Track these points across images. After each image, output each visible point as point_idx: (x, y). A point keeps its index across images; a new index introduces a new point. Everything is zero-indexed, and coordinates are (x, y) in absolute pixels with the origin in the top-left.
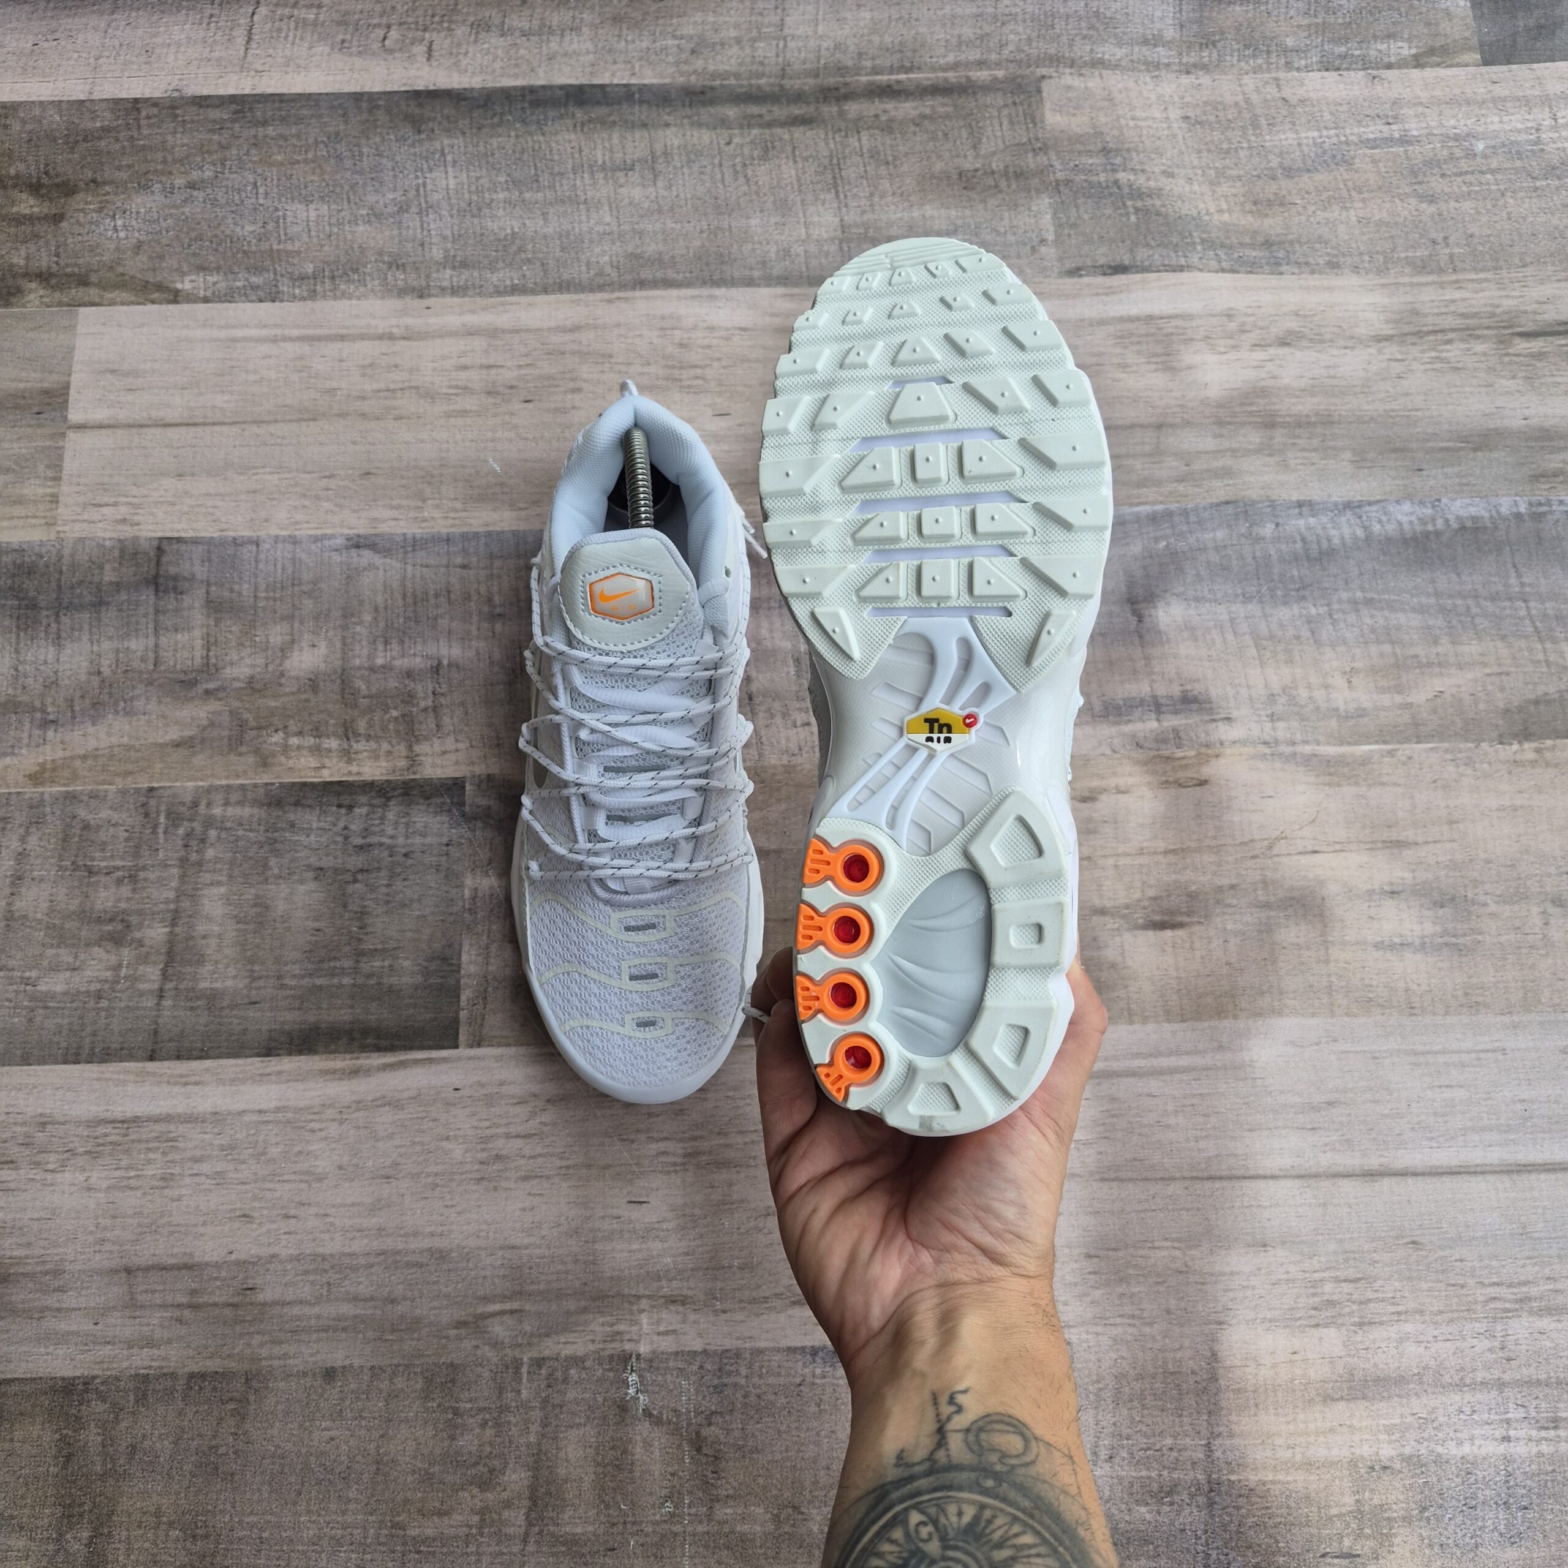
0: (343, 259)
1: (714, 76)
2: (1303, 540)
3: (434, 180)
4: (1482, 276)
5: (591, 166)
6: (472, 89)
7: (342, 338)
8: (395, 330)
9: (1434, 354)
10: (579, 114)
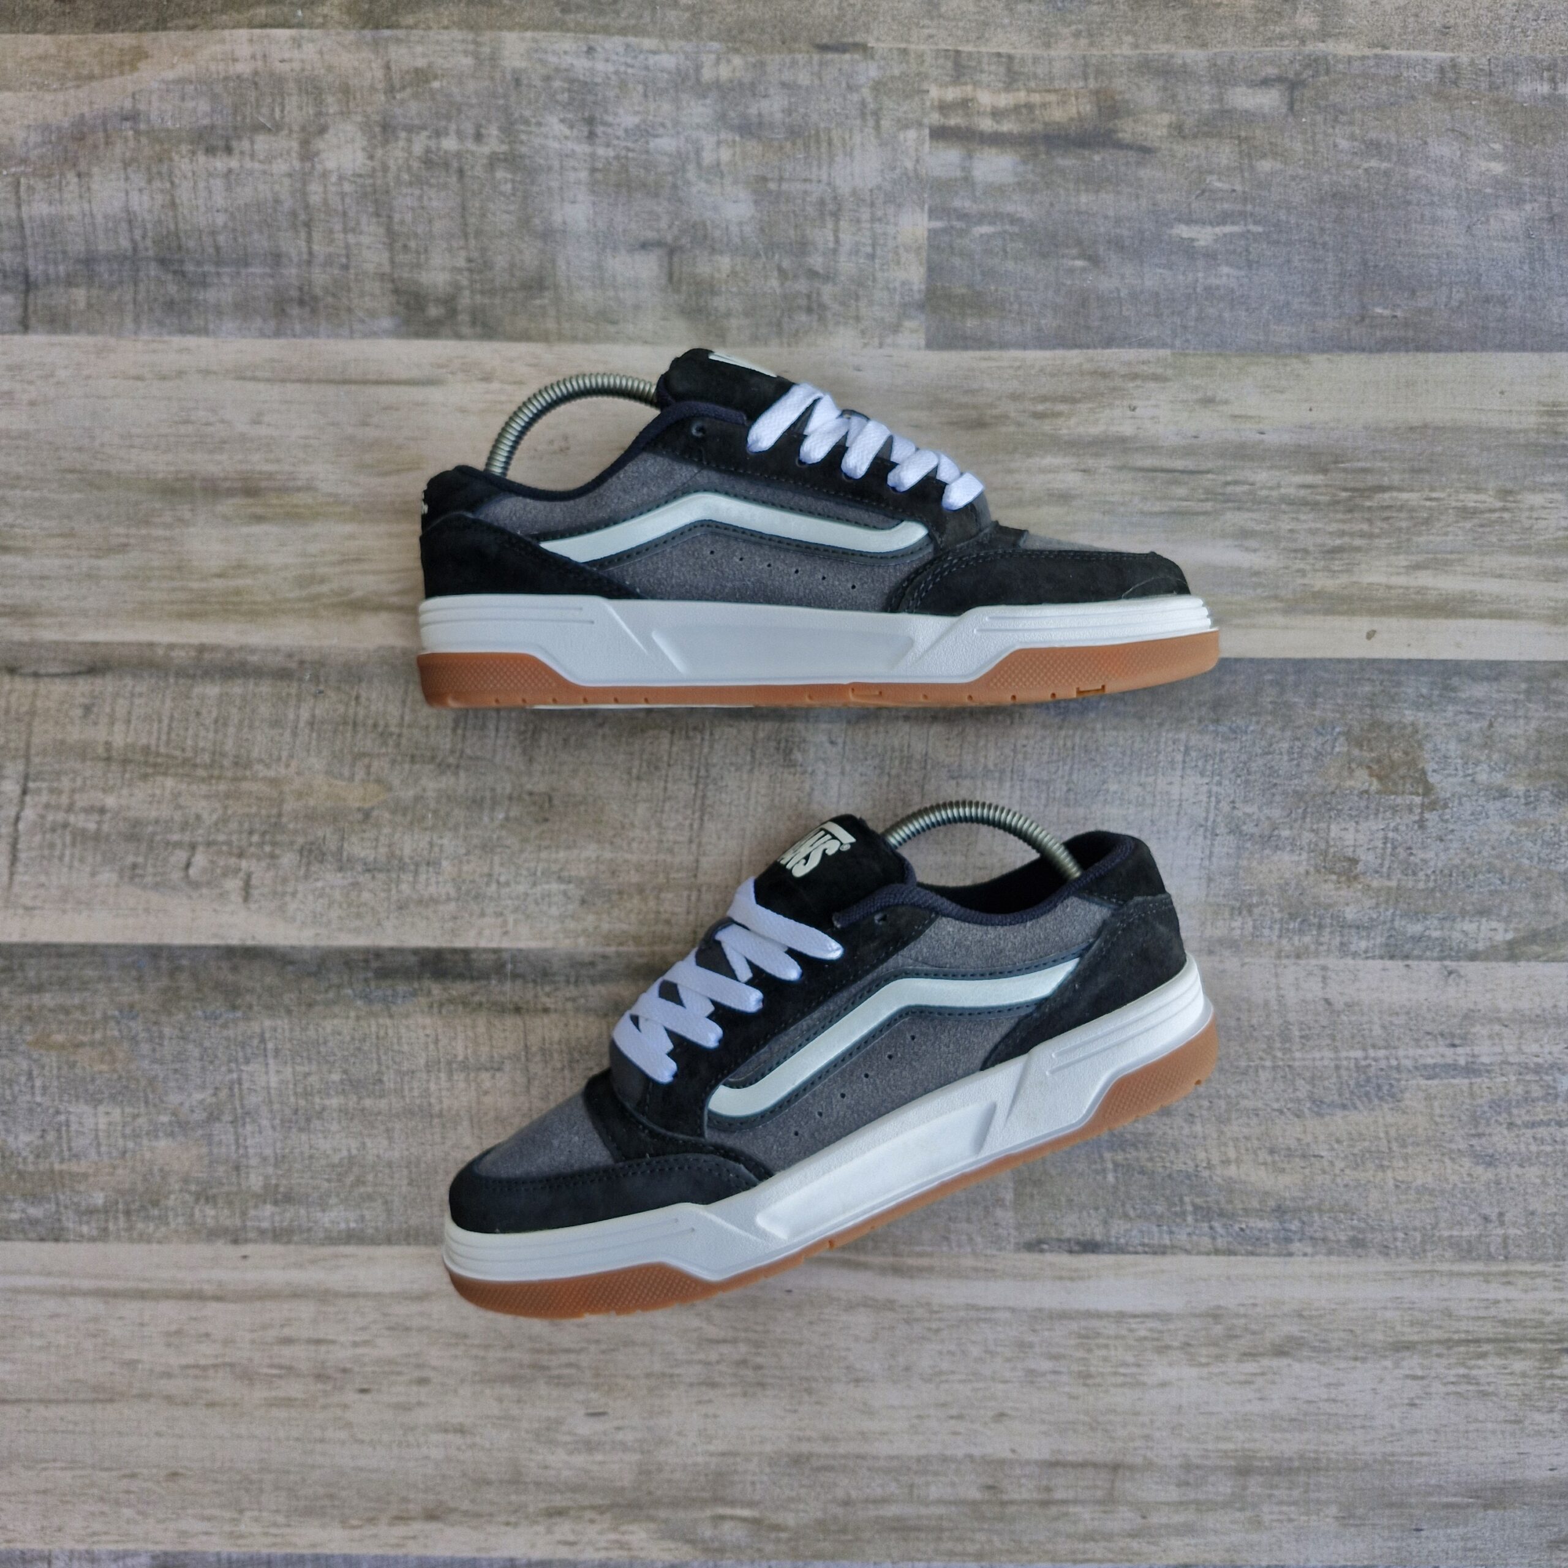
0: (140, 1187)
1: (608, 939)
3: (252, 1075)
4: (1540, 1267)
5: (449, 1063)
6: (300, 949)
7: (142, 1295)
8: (206, 1287)
9: (1462, 1371)
10: (436, 989)
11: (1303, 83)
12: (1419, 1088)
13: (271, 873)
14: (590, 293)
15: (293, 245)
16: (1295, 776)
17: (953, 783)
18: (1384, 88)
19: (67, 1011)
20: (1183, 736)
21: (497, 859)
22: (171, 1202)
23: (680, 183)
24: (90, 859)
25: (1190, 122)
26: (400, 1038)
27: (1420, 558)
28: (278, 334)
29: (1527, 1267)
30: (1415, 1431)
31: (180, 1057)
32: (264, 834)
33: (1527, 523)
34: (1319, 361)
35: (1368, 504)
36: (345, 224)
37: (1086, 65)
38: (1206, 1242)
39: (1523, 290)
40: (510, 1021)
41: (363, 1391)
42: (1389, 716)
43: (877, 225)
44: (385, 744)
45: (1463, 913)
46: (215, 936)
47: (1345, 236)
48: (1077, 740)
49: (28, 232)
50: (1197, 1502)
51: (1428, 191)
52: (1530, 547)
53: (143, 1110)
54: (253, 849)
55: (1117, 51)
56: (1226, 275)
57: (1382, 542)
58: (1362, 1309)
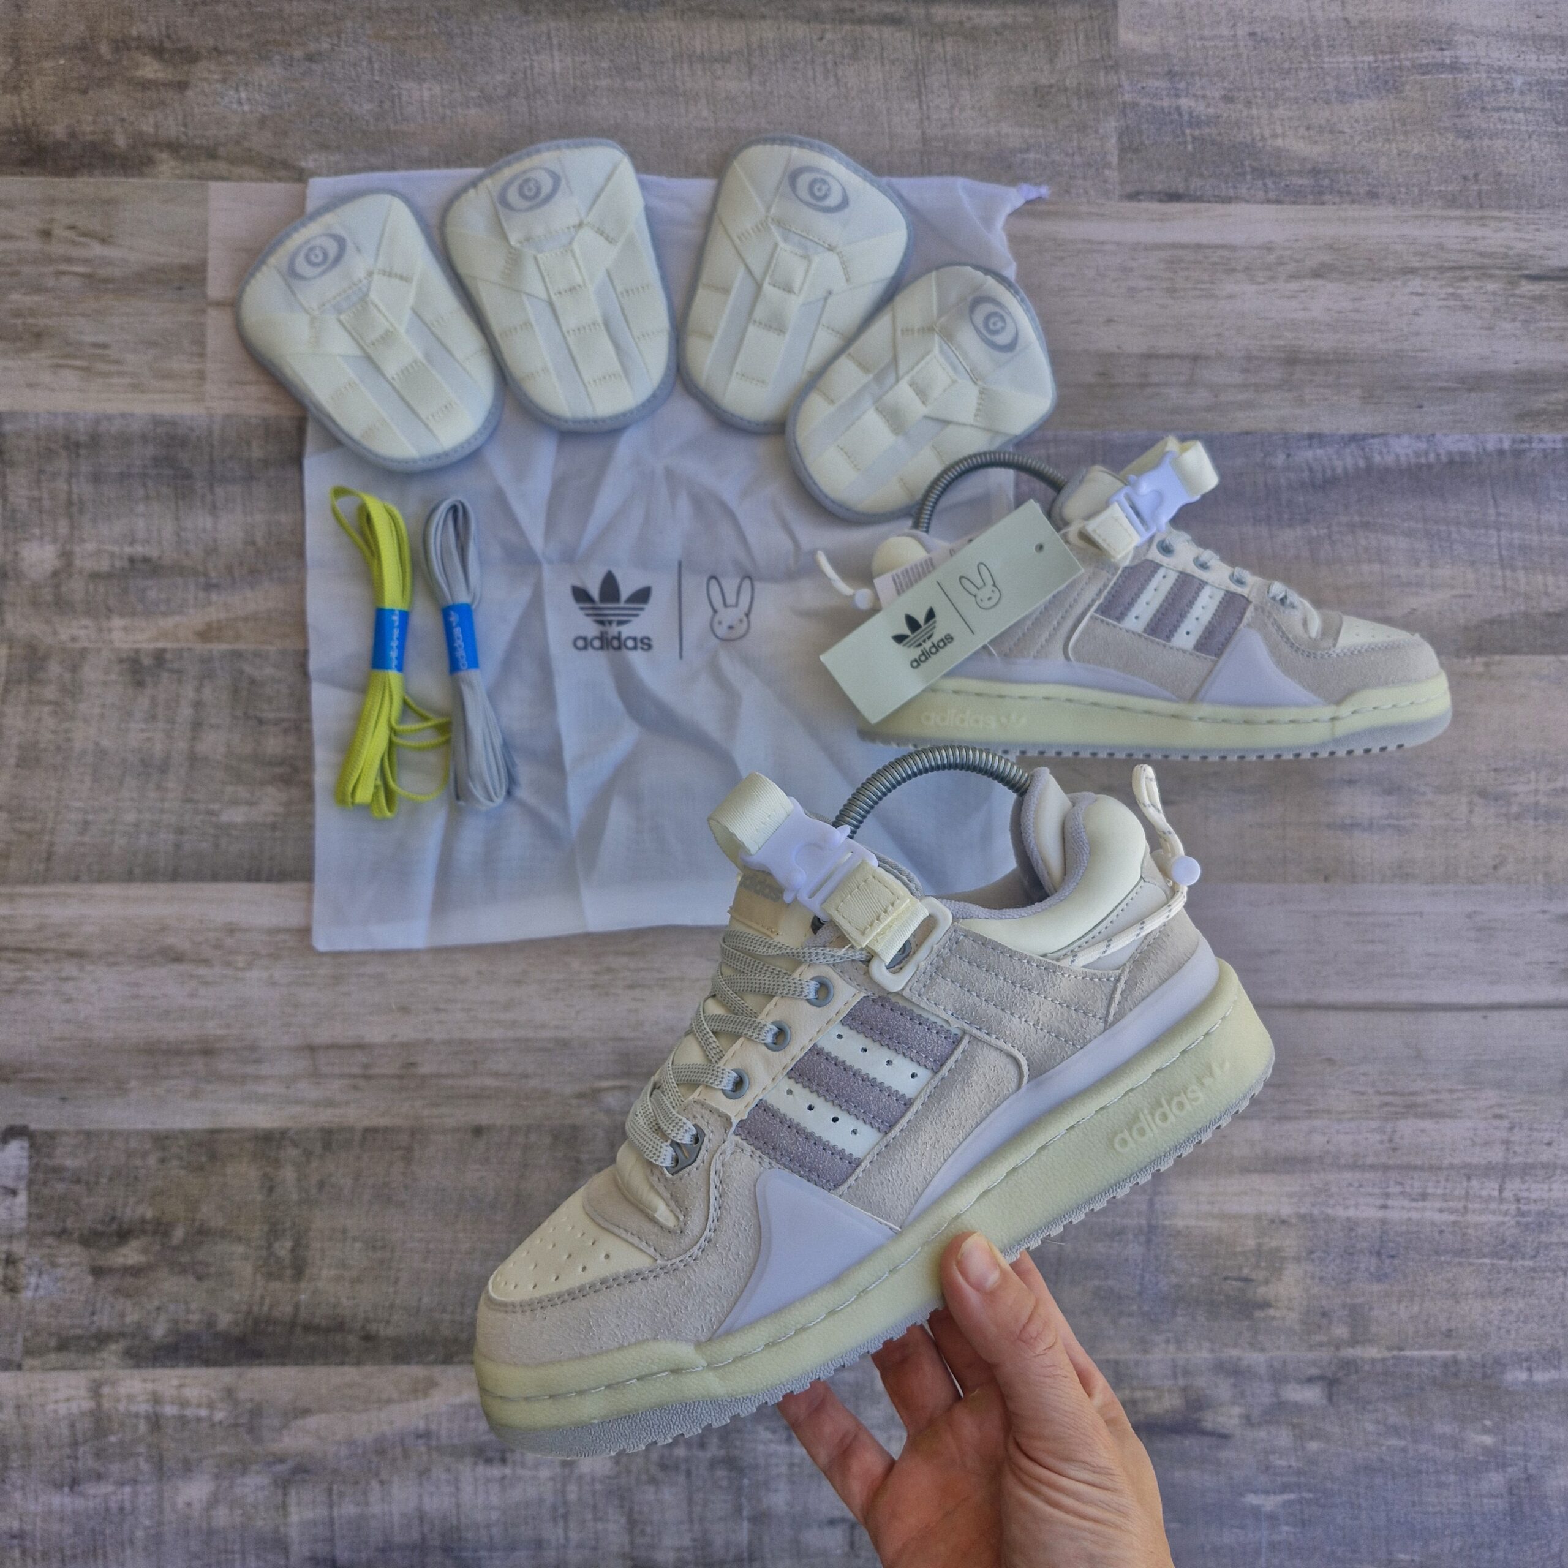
2: (1311, 470)
3: (541, 63)
4: (1505, 214)
5: (690, 57)
9: (1450, 290)
12: (1416, 82)
26: (652, 38)
29: (1496, 213)
30: (1417, 334)
31: (485, 48)
38: (1261, 194)
40: (736, 25)
50: (1256, 385)
53: (457, 87)
58: (1378, 243)
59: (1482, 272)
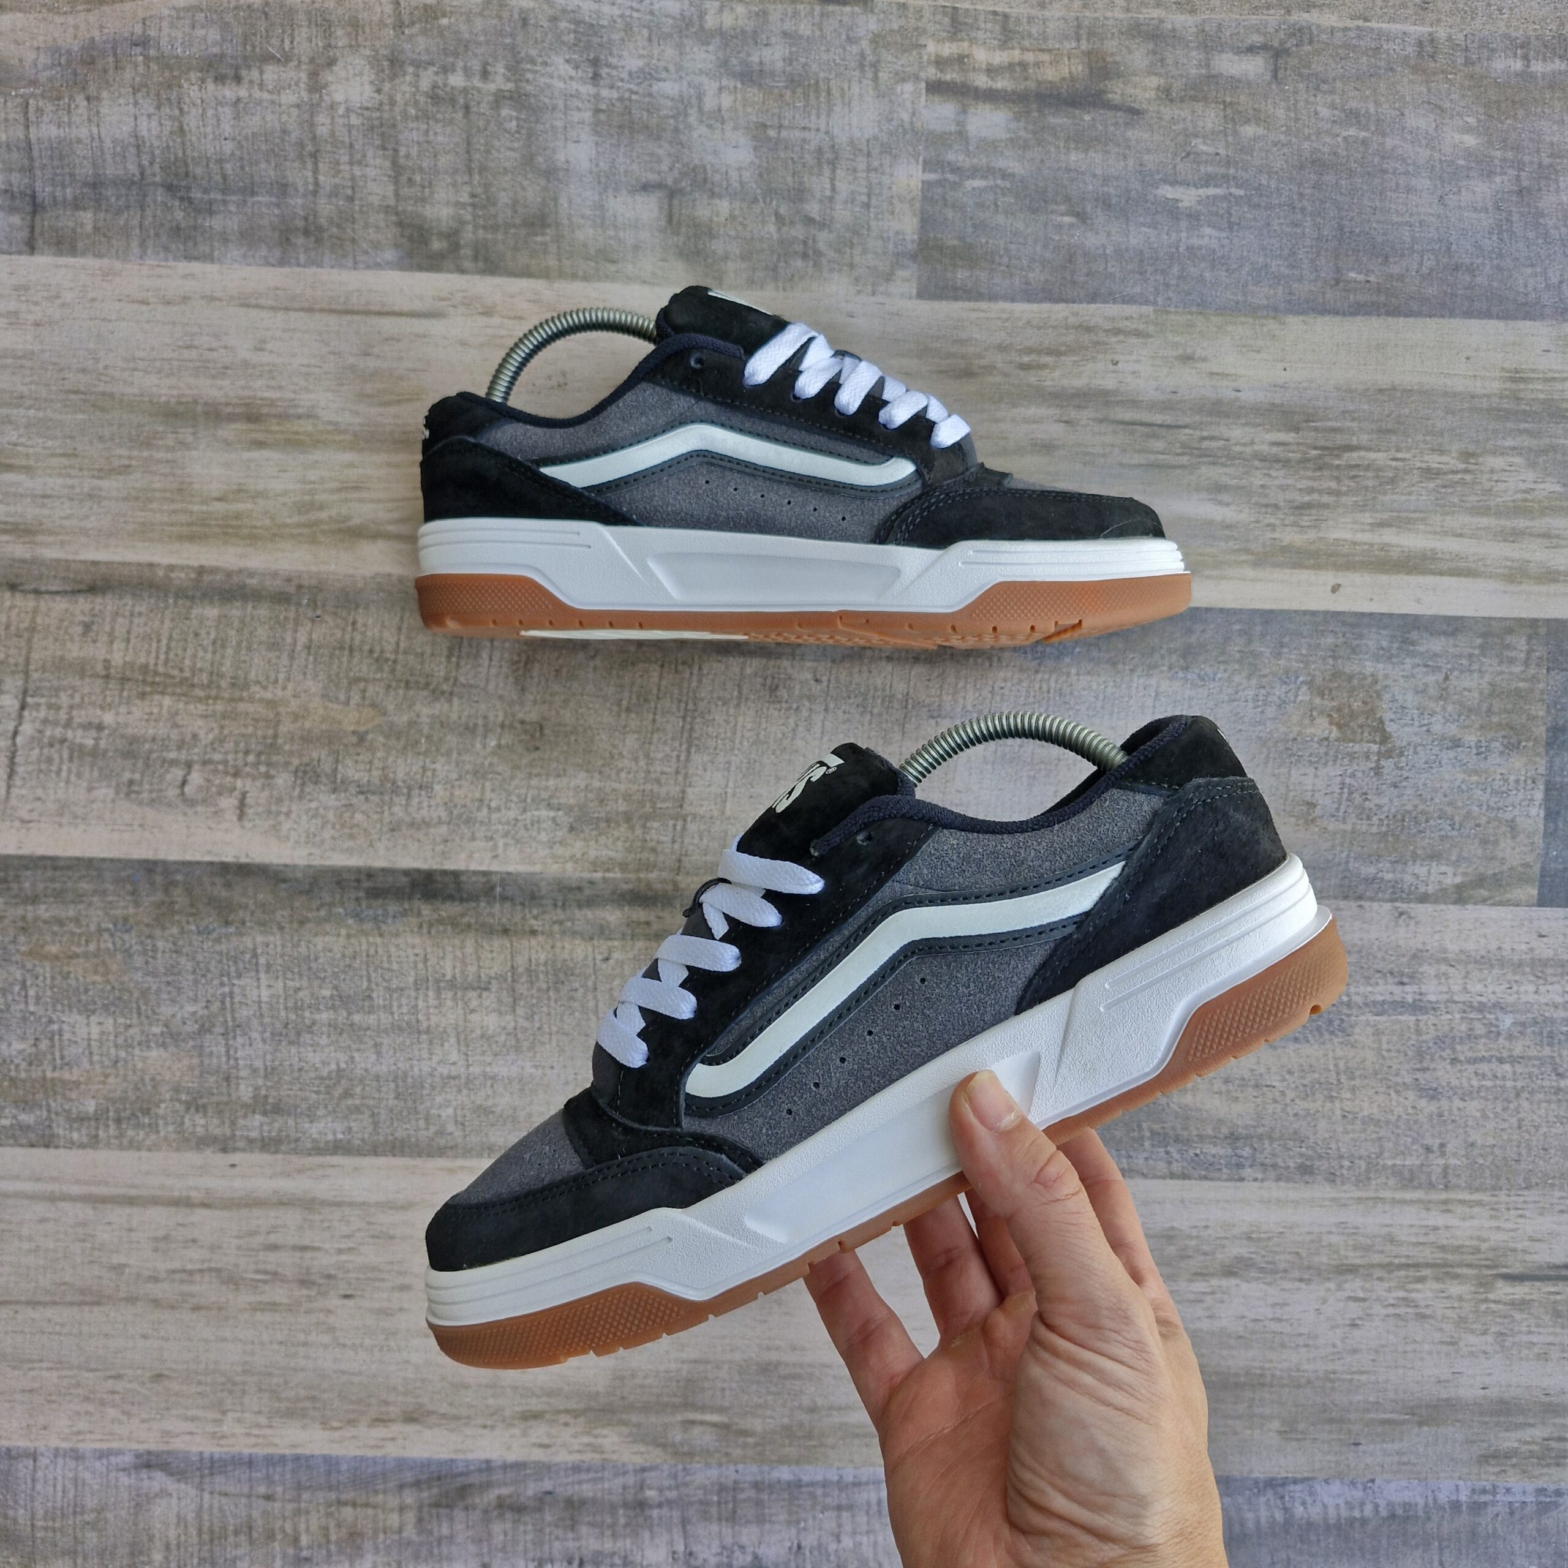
11: (1287, 52)
12: (1368, 1023)
13: (266, 793)
14: (591, 232)
15: (299, 176)
16: (1259, 723)
17: (933, 722)
18: (1365, 59)
19: (61, 923)
20: (1153, 681)
21: (488, 784)
22: (161, 1111)
23: (681, 126)
24: (87, 774)
25: (1178, 85)
26: (390, 957)
27: (1386, 516)
28: (282, 262)
29: (1466, 1196)
30: (1355, 1351)
31: (172, 970)
32: (259, 754)
33: (1487, 485)
34: (1294, 322)
35: (1337, 462)
36: (351, 155)
37: (1079, 27)
38: (1162, 1166)
39: (1491, 260)
40: (497, 942)
41: (347, 1297)
42: (1350, 667)
43: (872, 175)
44: (380, 669)
45: (1415, 857)
46: (209, 852)
47: (1322, 202)
48: (1052, 684)
49: (36, 153)
51: (1404, 160)
52: (1489, 508)
53: (135, 1021)
54: (248, 769)
55: (1109, 14)
56: (1208, 236)
57: (1349, 500)
58: (1309, 1233)
59: (1444, 1271)
